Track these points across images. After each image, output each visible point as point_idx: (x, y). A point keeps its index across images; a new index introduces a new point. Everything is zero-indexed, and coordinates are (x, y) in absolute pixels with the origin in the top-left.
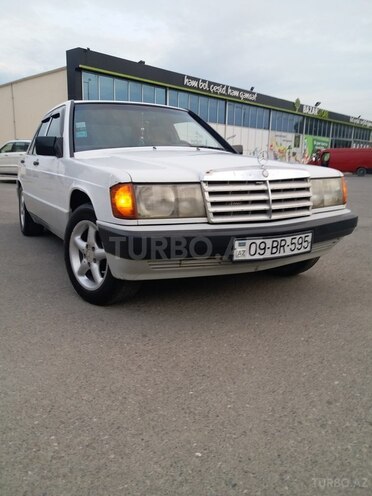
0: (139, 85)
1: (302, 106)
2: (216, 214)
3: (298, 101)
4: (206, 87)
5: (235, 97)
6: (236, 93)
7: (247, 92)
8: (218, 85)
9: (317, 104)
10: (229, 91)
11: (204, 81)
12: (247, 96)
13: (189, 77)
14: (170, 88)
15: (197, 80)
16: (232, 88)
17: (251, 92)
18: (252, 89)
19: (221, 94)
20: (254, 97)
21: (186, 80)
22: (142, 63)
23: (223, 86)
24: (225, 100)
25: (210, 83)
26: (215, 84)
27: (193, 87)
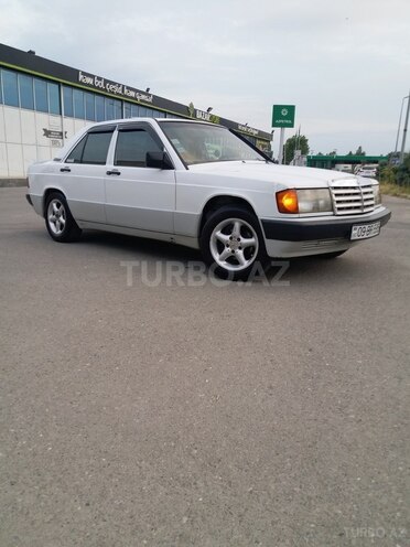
0: (29, 78)
1: (195, 110)
2: (339, 209)
3: (191, 104)
4: (102, 86)
5: (132, 98)
6: (132, 94)
7: (143, 93)
8: (114, 84)
9: (209, 109)
10: (126, 91)
11: (99, 79)
12: (143, 97)
13: (84, 73)
14: (64, 84)
15: (92, 76)
16: (128, 88)
17: (147, 93)
18: (148, 90)
19: (118, 94)
20: (150, 100)
21: (81, 77)
22: (31, 53)
23: (119, 85)
24: (121, 100)
25: (106, 81)
26: (112, 83)
27: (88, 85)
